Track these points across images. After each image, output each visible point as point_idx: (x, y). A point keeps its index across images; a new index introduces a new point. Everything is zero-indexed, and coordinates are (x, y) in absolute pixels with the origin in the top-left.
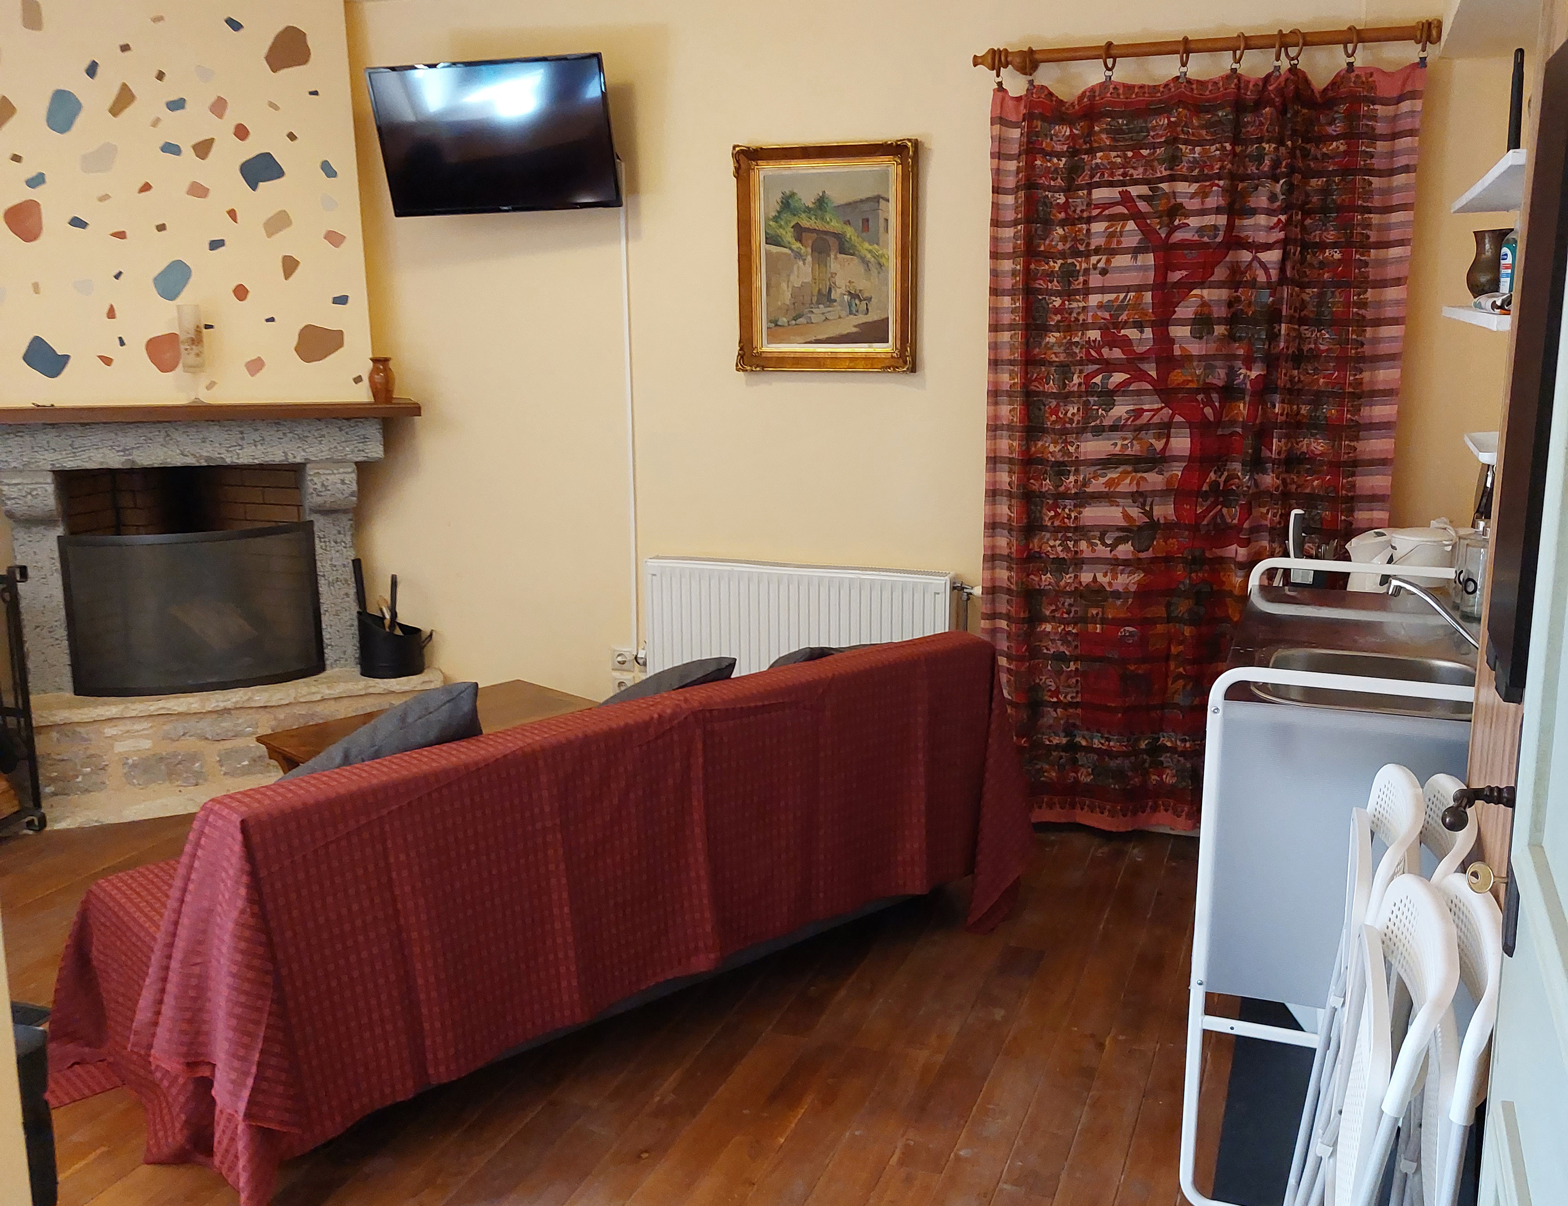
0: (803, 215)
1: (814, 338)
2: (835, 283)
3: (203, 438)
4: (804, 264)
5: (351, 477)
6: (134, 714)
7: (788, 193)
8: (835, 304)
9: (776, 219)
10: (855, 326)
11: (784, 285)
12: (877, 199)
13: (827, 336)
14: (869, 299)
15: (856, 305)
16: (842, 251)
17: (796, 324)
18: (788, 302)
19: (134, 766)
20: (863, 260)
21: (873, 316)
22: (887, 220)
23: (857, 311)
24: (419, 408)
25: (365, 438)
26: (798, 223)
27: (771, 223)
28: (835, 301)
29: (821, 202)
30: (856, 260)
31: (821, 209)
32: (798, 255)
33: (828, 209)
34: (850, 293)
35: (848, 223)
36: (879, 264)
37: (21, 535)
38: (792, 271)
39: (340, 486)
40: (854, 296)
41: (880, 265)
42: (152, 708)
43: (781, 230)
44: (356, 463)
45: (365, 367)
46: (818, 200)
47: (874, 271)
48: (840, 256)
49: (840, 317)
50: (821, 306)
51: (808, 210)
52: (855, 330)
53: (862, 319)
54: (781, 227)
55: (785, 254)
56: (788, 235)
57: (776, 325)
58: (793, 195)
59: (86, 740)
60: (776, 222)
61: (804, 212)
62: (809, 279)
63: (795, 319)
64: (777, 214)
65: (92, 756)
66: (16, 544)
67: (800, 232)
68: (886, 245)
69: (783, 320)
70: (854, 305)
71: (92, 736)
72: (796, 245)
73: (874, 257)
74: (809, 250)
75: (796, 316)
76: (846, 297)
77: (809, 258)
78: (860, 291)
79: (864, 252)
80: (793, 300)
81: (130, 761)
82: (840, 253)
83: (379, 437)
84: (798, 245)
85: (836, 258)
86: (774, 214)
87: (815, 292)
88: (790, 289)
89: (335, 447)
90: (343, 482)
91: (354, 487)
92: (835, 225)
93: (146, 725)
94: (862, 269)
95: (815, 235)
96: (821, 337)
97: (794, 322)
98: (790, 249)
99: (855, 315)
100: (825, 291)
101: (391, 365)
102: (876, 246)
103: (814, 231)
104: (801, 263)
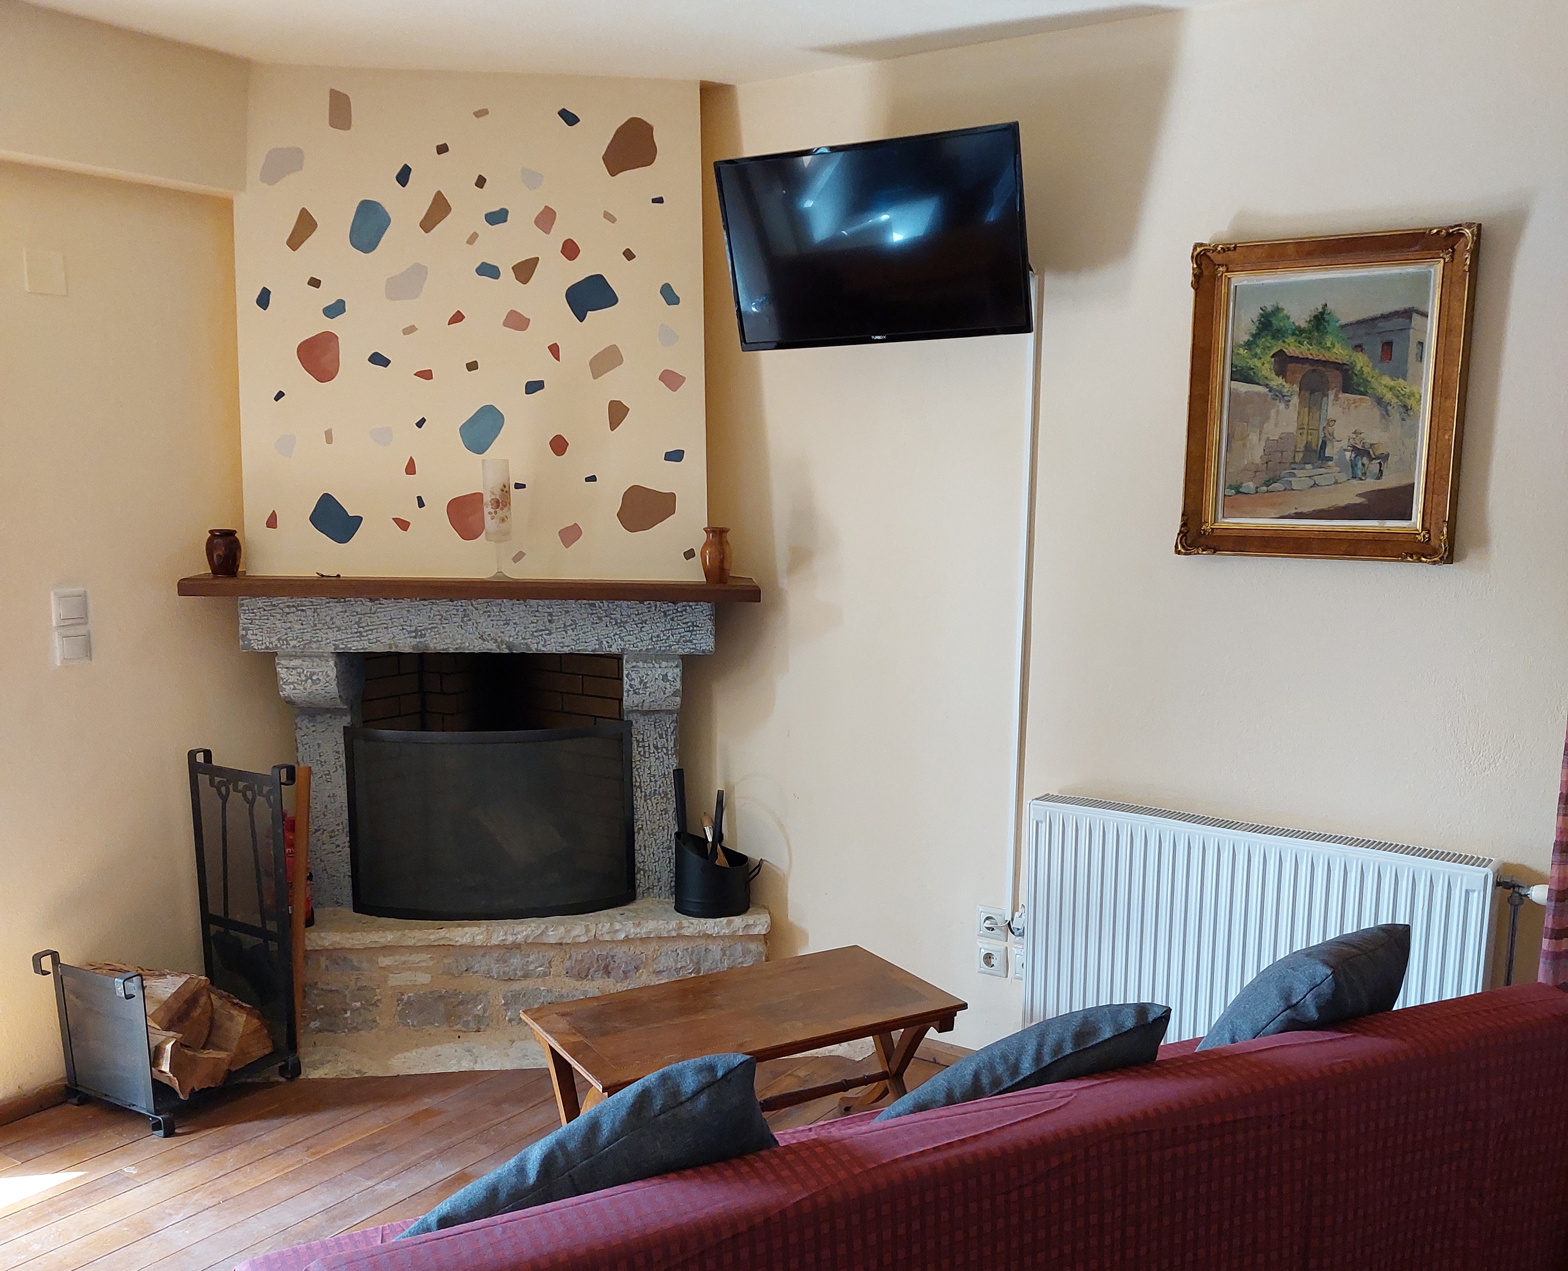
0: (1291, 340)
1: (1295, 511)
2: (1332, 434)
3: (506, 620)
4: (1287, 406)
5: (674, 672)
6: (411, 942)
7: (1269, 309)
8: (1330, 463)
9: (1249, 345)
10: (1359, 495)
11: (1254, 437)
12: (1407, 314)
13: (1314, 509)
14: (1385, 457)
15: (1363, 465)
16: (1347, 388)
17: (1268, 492)
18: (1258, 460)
19: (410, 1003)
20: (1379, 401)
21: (1390, 481)
22: (1421, 344)
23: (1364, 474)
24: (758, 592)
25: (693, 626)
26: (1281, 350)
27: (1241, 351)
28: (1330, 459)
29: (1320, 320)
30: (1367, 402)
31: (1318, 329)
32: (1279, 395)
33: (1329, 329)
34: (1354, 449)
35: (1359, 348)
36: (1405, 406)
37: (304, 723)
38: (1267, 418)
39: (661, 683)
40: (1361, 452)
41: (1406, 408)
42: (432, 937)
43: (1255, 360)
44: (682, 657)
45: (698, 539)
46: (1315, 317)
47: (1396, 416)
48: (1343, 396)
49: (1336, 483)
50: (1309, 466)
51: (1299, 332)
52: (1359, 500)
53: (1371, 484)
54: (1256, 355)
55: (1259, 394)
56: (1265, 367)
57: (1238, 492)
58: (1277, 310)
59: (359, 969)
60: (1250, 349)
61: (1293, 334)
62: (1292, 428)
63: (1267, 483)
64: (1251, 339)
65: (364, 988)
66: (299, 734)
67: (1283, 363)
68: (1418, 379)
69: (1250, 486)
70: (1360, 465)
71: (365, 965)
72: (1278, 382)
73: (1398, 397)
74: (1296, 388)
75: (1269, 481)
76: (1348, 454)
77: (1295, 400)
78: (1372, 445)
79: (1381, 390)
80: (1265, 459)
81: (405, 997)
82: (1344, 392)
83: (709, 625)
84: (1280, 380)
85: (1336, 398)
86: (1247, 338)
87: (1301, 447)
88: (1263, 443)
89: (658, 636)
90: (665, 678)
91: (678, 685)
92: (1339, 352)
93: (425, 956)
94: (1376, 412)
95: (1308, 367)
96: (1306, 510)
97: (1265, 488)
98: (1267, 386)
99: (1361, 479)
100: (1316, 444)
101: (729, 537)
102: (1401, 381)
103: (1305, 360)
104: (1282, 406)
